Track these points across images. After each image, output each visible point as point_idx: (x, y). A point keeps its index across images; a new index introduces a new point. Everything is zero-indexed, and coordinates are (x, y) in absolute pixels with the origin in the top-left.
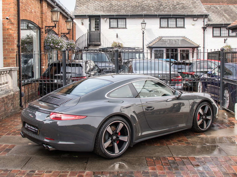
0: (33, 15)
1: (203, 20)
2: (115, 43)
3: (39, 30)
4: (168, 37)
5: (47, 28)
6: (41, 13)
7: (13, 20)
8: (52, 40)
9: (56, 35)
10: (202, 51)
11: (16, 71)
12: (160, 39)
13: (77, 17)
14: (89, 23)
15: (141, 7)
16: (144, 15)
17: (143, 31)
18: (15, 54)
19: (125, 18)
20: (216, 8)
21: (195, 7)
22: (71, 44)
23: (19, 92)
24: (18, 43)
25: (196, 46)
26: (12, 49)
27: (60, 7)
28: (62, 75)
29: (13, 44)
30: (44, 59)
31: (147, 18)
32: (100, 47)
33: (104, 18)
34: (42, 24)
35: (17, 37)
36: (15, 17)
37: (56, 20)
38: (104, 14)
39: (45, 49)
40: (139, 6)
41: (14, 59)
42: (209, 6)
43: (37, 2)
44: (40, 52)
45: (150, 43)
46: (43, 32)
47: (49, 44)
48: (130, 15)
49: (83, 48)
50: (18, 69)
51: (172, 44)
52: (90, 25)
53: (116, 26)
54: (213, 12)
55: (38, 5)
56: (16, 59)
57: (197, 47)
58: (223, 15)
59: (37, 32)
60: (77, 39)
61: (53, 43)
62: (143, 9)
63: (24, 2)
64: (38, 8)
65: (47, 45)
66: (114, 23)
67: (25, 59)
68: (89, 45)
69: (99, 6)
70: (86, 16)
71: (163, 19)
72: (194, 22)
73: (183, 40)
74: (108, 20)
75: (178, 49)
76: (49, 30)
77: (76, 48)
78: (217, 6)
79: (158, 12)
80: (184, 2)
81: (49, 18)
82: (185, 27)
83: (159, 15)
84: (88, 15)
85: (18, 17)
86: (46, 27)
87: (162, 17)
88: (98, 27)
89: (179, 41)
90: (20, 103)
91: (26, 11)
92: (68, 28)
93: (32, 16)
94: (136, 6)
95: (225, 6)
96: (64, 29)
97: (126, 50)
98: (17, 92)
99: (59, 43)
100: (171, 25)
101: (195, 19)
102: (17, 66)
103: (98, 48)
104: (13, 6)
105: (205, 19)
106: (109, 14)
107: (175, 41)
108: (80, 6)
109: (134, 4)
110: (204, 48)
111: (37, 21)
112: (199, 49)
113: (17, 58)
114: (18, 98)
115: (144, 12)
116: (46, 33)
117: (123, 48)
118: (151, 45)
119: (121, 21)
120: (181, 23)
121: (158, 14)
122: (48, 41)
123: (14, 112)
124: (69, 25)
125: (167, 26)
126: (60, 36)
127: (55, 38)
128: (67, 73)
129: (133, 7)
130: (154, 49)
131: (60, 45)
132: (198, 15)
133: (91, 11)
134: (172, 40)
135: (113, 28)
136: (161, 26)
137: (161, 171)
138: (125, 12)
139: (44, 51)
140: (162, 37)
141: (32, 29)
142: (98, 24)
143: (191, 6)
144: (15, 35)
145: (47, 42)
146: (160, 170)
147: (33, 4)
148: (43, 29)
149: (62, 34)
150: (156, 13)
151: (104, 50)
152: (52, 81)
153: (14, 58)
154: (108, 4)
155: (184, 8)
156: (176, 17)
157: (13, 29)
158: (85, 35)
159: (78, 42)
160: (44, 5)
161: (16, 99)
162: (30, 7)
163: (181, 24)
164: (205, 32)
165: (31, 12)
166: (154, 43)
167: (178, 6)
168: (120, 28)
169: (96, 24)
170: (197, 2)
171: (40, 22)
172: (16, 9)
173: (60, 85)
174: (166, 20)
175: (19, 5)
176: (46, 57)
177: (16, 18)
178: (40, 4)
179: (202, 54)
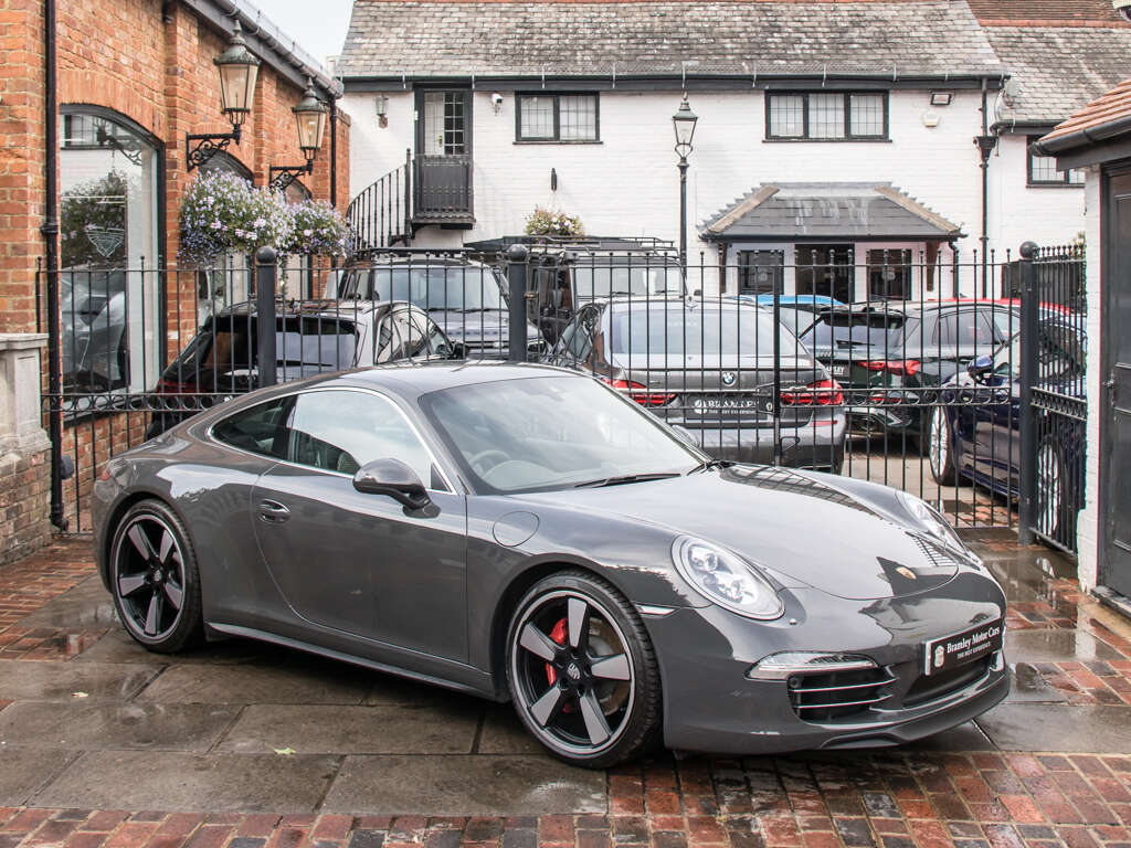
0: (124, 78)
1: (980, 100)
2: (542, 215)
3: (158, 151)
4: (808, 186)
5: (197, 142)
6: (167, 72)
7: (20, 109)
8: (219, 201)
9: (238, 180)
11: (36, 354)
12: (768, 197)
13: (356, 85)
14: (414, 115)
15: (675, 36)
16: (689, 78)
17: (684, 159)
18: (32, 271)
19: (596, 94)
20: (1050, 43)
21: (940, 39)
22: (319, 223)
23: (49, 458)
24: (48, 220)
25: (945, 230)
26: (14, 247)
27: (265, 41)
28: (255, 372)
29: (22, 223)
30: (182, 295)
31: (701, 92)
32: (472, 237)
33: (489, 93)
34: (172, 125)
35: (40, 191)
36: (32, 94)
37: (241, 106)
38: (490, 72)
39: (185, 245)
40: (665, 33)
41: (24, 297)
42: (1013, 30)
43: (145, 19)
44: (162, 263)
45: (716, 218)
46: (174, 165)
47: (202, 223)
48: (619, 79)
49: (386, 240)
50: (45, 344)
51: (826, 221)
52: (420, 125)
53: (551, 134)
54: (1032, 62)
55: (151, 31)
56: (32, 297)
57: (952, 237)
58: (1083, 80)
59: (146, 164)
60: (353, 196)
61: (225, 217)
62: (684, 48)
63: (81, 17)
64: (154, 46)
65: (194, 229)
66: (538, 118)
68: (415, 227)
69: (464, 34)
70: (398, 80)
71: (783, 99)
72: (933, 111)
73: (879, 199)
74: (510, 103)
75: (858, 246)
76: (210, 152)
77: (342, 242)
78: (1053, 33)
79: (756, 65)
80: (887, 14)
81: (210, 94)
82: (890, 138)
83: (762, 79)
84: (408, 79)
85: (47, 93)
86: (189, 138)
87: (776, 88)
88: (459, 137)
89: (859, 205)
90: (53, 509)
91: (87, 64)
92: (306, 144)
93: (121, 88)
94: (652, 33)
95: (1089, 33)
96: (286, 147)
97: (596, 249)
98: (40, 453)
99: (255, 219)
100: (822, 129)
101: (939, 98)
102: (39, 331)
103: (457, 243)
104: (22, 42)
105: (988, 99)
106: (516, 74)
107: (843, 208)
108: (374, 31)
109: (639, 20)
110: (985, 240)
111: (147, 111)
112: (959, 244)
113: (38, 292)
114: (42, 485)
115: (690, 64)
116: (190, 169)
117: (584, 240)
118: (723, 226)
119: (573, 107)
120: (871, 115)
121: (755, 74)
122: (200, 206)
123: (21, 551)
124: (311, 127)
125: (800, 134)
126: (266, 180)
127: (232, 190)
128: (280, 363)
129: (635, 37)
130: (737, 247)
131: (259, 228)
132: (953, 79)
133: (427, 56)
134: (825, 199)
135: (532, 141)
136: (774, 133)
138: (595, 62)
139: (181, 258)
140: (776, 188)
141: (121, 148)
142: (460, 124)
143: (923, 31)
144: (30, 180)
145: (195, 215)
146: (664, 810)
147: (124, 28)
148: (175, 147)
149: (276, 174)
150: (745, 69)
151: (487, 252)
152: (207, 402)
153: (25, 290)
154: (512, 23)
155: (885, 41)
156: (849, 88)
157: (21, 151)
158: (394, 176)
159: (358, 212)
160: (180, 30)
161: (31, 490)
162: (109, 41)
163: (871, 119)
164: (992, 160)
165: (117, 68)
166: (737, 216)
167: (855, 33)
168: (568, 143)
169: (448, 124)
170: (952, 12)
171: (163, 116)
172: (39, 56)
174: (798, 103)
175: (54, 37)
176: (188, 285)
177: (39, 96)
178: (160, 26)
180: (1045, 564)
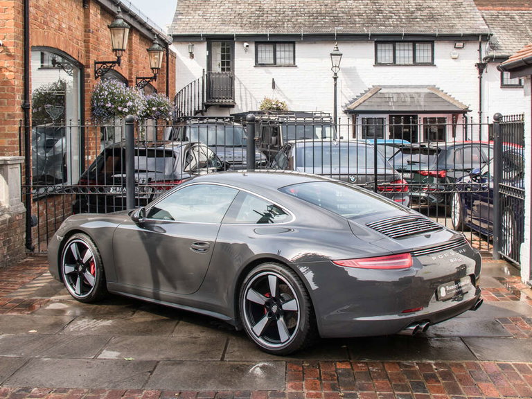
0: (64, 34)
1: (478, 46)
2: (268, 101)
3: (81, 69)
4: (395, 87)
5: (100, 65)
6: (85, 31)
7: (12, 49)
8: (110, 93)
9: (120, 83)
10: (476, 120)
11: (19, 166)
12: (376, 92)
13: (178, 38)
14: (207, 53)
15: (331, 15)
16: (338, 35)
17: (336, 74)
18: (17, 126)
19: (294, 43)
20: (512, 18)
21: (459, 17)
22: (160, 104)
23: (25, 216)
24: (25, 102)
25: (461, 108)
26: (9, 115)
28: (124, 175)
29: (12, 103)
30: (92, 139)
31: (345, 42)
32: (234, 111)
33: (243, 42)
35: (21, 88)
36: (16, 41)
37: (121, 48)
38: (243, 32)
39: (94, 114)
40: (327, 14)
41: (13, 139)
42: (494, 12)
43: (74, 6)
44: (83, 123)
45: (351, 103)
46: (89, 76)
47: (102, 104)
48: (305, 36)
49: (193, 113)
50: (23, 161)
51: (404, 104)
52: (209, 58)
53: (272, 62)
54: (504, 27)
55: (77, 11)
56: (18, 139)
57: (464, 112)
58: (528, 36)
59: (75, 76)
60: (177, 91)
61: (113, 101)
62: (336, 21)
63: (43, 5)
64: (79, 19)
65: (98, 107)
66: (266, 54)
67: (47, 138)
68: (207, 106)
69: (231, 14)
70: (199, 36)
71: (383, 45)
72: (455, 51)
73: (430, 93)
74: (252, 47)
75: (419, 116)
76: (106, 70)
77: (170, 113)
78: (514, 14)
79: (371, 29)
80: (434, 5)
82: (435, 64)
83: (373, 36)
84: (204, 36)
85: (25, 40)
86: (96, 63)
87: (380, 40)
88: (228, 64)
89: (419, 96)
90: (27, 241)
91: (45, 27)
92: (153, 66)
93: (62, 39)
94: (320, 13)
96: (144, 68)
97: (291, 119)
98: (20, 214)
99: (127, 102)
100: (402, 59)
101: (458, 44)
102: (20, 155)
103: (227, 114)
104: (13, 16)
105: (482, 45)
106: (256, 33)
107: (412, 97)
108: (187, 13)
109: (315, 7)
110: (480, 113)
111: (75, 50)
112: (469, 115)
113: (20, 137)
114: (21, 230)
115: (339, 28)
116: (96, 78)
117: (287, 113)
118: (354, 106)
119: (282, 49)
120: (426, 53)
121: (370, 33)
122: (101, 96)
123: (11, 261)
124: (156, 58)
125: (392, 62)
126: (134, 84)
127: (116, 88)
128: (136, 171)
129: (313, 16)
130: (361, 116)
131: (129, 106)
132: (465, 36)
133: (213, 24)
134: (403, 93)
135: (263, 65)
136: (379, 61)
137: (313, 392)
138: (293, 28)
139: (92, 120)
140: (380, 88)
141: (63, 68)
142: (228, 57)
143: (451, 13)
144: (17, 83)
145: (98, 100)
146: (312, 389)
147: (65, 10)
148: (89, 68)
149: (139, 81)
150: (365, 31)
151: (238, 118)
152: (101, 189)
153: (14, 135)
154: (254, 9)
155: (433, 17)
156: (415, 40)
157: (12, 69)
158: (197, 82)
159: (180, 99)
160: (91, 11)
161: (16, 232)
162: (57, 16)
163: (426, 55)
164: (484, 74)
165: (60, 29)
166: (361, 102)
167: (419, 13)
168: (280, 66)
169: (223, 57)
170: (465, 4)
171: (83, 53)
172: (21, 23)
173: (120, 198)
174: (390, 47)
175: (28, 14)
176: (95, 134)
177: (21, 42)
178: (82, 9)
179: (476, 128)
180: (506, 269)
